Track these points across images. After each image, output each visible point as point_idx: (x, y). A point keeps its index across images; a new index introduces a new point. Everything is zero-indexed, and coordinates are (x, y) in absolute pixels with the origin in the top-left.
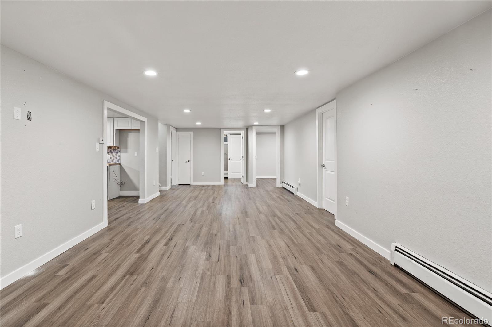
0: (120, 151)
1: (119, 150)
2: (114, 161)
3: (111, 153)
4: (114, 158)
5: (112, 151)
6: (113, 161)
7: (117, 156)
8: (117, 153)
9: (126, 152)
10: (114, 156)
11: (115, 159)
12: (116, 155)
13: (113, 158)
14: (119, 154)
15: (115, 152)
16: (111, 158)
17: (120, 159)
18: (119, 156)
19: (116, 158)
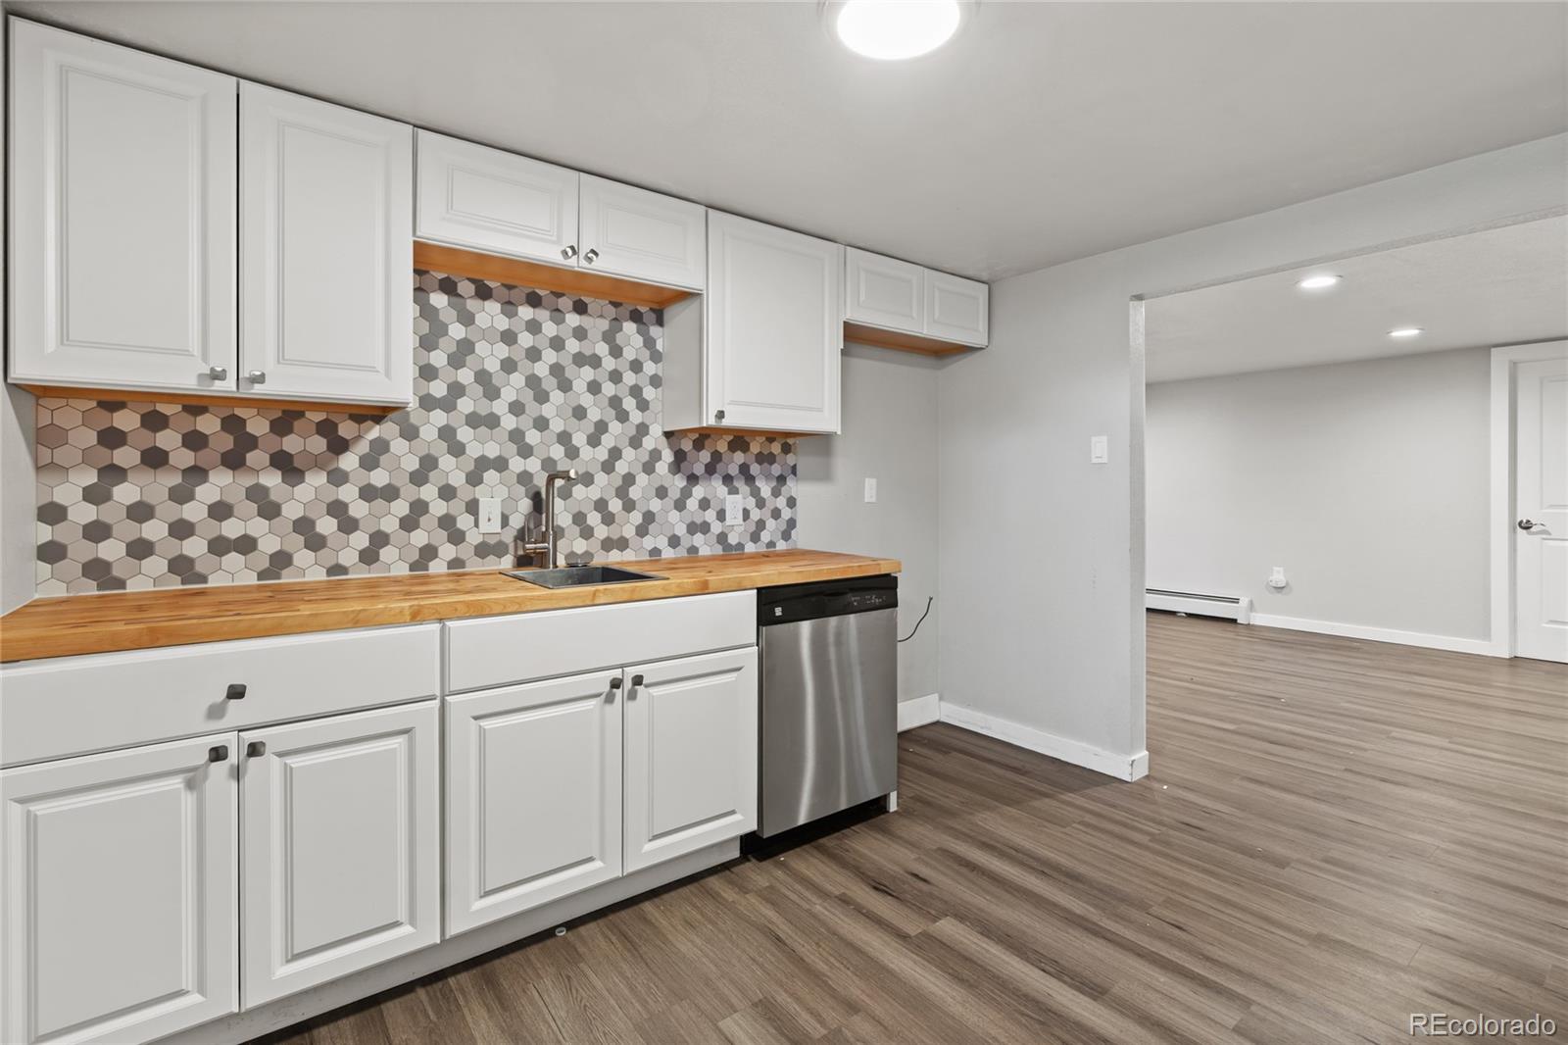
0: (794, 470)
1: (791, 459)
2: (765, 537)
3: (750, 479)
4: (766, 513)
5: (755, 469)
6: (755, 538)
7: (781, 502)
8: (782, 479)
9: (825, 476)
10: (761, 503)
11: (771, 524)
12: (776, 493)
13: (755, 515)
14: (793, 487)
15: (768, 477)
16: (746, 514)
17: (792, 523)
18: (792, 502)
19: (776, 514)
